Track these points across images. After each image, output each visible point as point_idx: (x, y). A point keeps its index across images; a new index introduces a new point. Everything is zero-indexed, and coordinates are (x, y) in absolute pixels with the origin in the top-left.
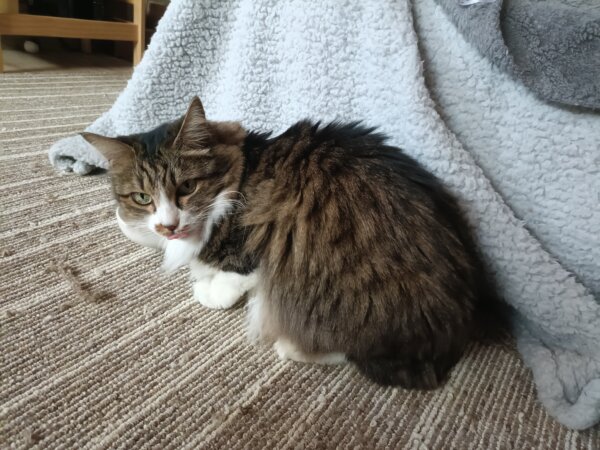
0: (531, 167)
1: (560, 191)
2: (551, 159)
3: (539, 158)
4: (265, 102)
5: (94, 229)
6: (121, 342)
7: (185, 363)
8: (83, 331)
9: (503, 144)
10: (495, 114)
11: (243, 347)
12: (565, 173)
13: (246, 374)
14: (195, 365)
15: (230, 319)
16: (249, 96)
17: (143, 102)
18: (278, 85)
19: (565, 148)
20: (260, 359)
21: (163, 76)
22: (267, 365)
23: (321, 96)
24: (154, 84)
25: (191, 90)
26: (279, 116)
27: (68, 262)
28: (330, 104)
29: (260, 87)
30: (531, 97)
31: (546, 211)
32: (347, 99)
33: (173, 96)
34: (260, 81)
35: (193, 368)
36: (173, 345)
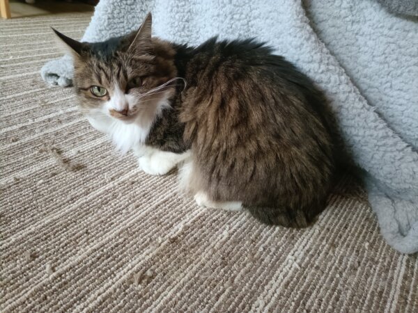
0: (381, 67)
1: (403, 84)
2: (397, 59)
3: (388, 59)
4: (188, 28)
5: (72, 123)
6: (90, 197)
7: (133, 210)
8: (64, 190)
9: (361, 50)
10: (356, 27)
11: (173, 200)
12: (407, 70)
13: (174, 217)
14: (139, 212)
15: (165, 182)
16: (176, 23)
17: (103, 32)
18: (197, 14)
19: (408, 51)
20: (184, 207)
21: (115, 12)
22: (189, 211)
23: (227, 21)
24: (109, 19)
25: (136, 22)
26: (198, 38)
27: (55, 145)
28: (233, 26)
29: (184, 16)
30: (383, 11)
31: (392, 99)
32: (246, 21)
33: (123, 27)
34: (184, 12)
35: (138, 213)
36: (125, 199)
